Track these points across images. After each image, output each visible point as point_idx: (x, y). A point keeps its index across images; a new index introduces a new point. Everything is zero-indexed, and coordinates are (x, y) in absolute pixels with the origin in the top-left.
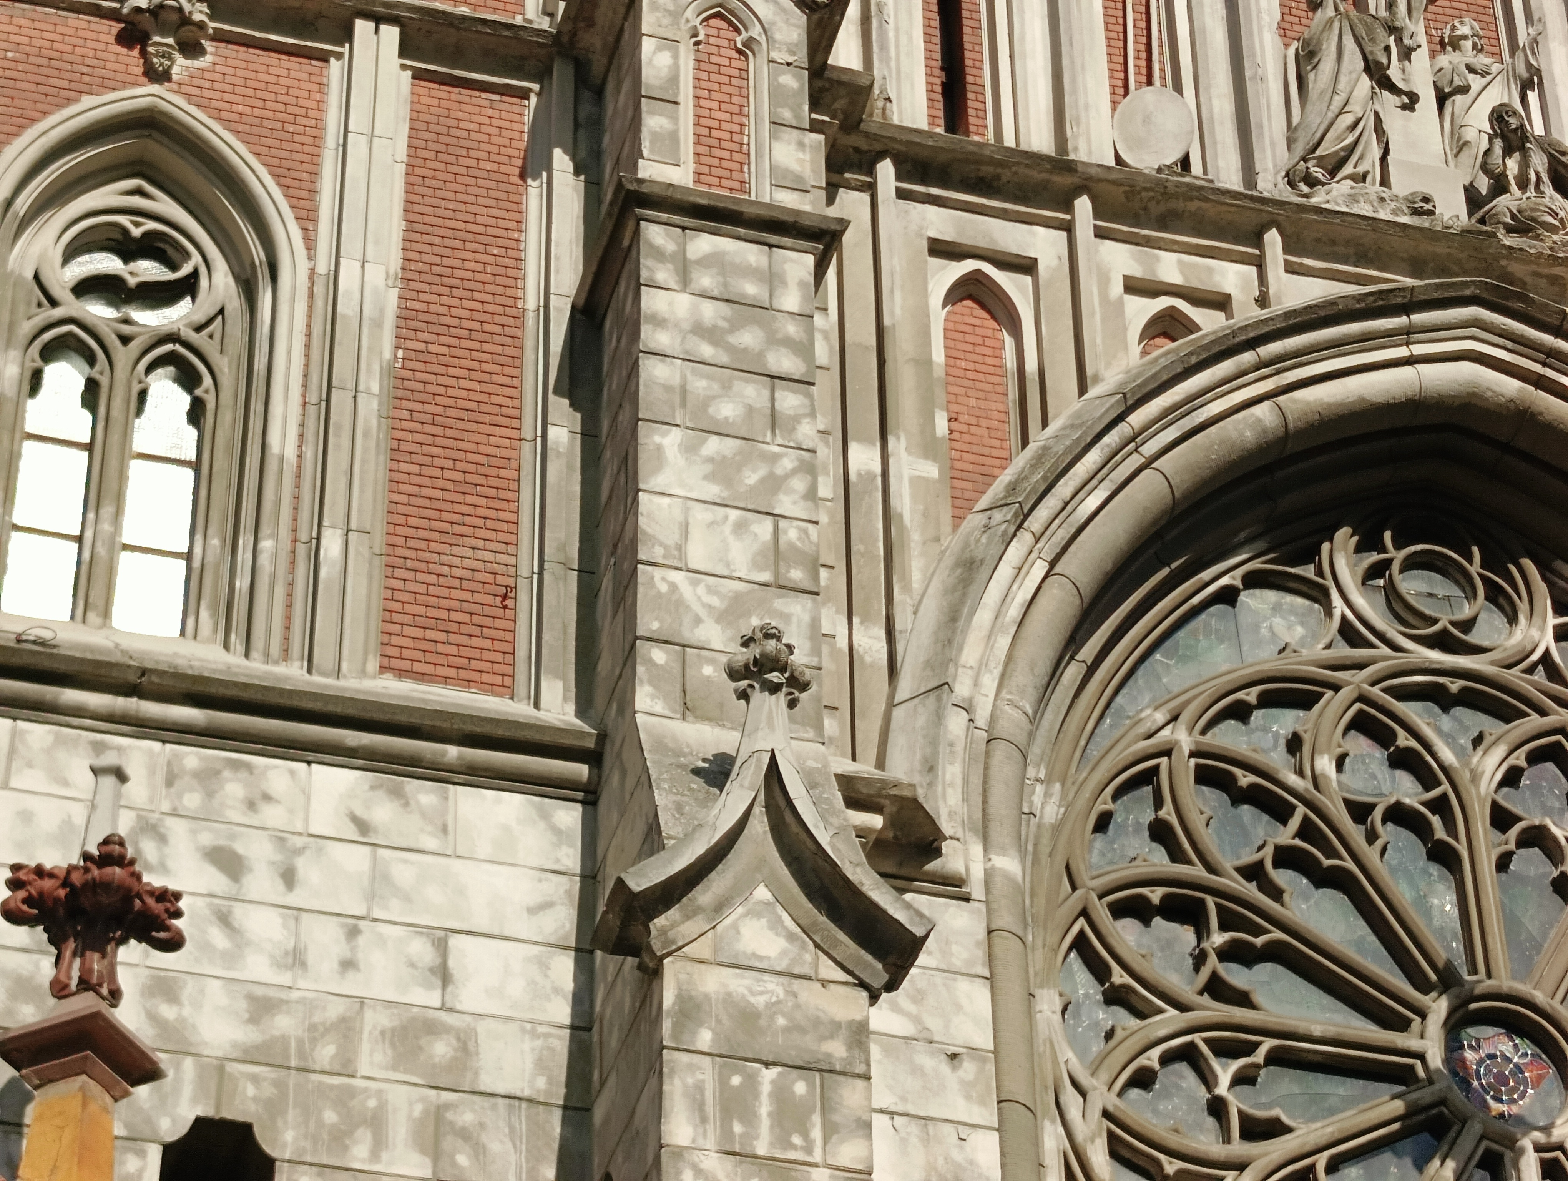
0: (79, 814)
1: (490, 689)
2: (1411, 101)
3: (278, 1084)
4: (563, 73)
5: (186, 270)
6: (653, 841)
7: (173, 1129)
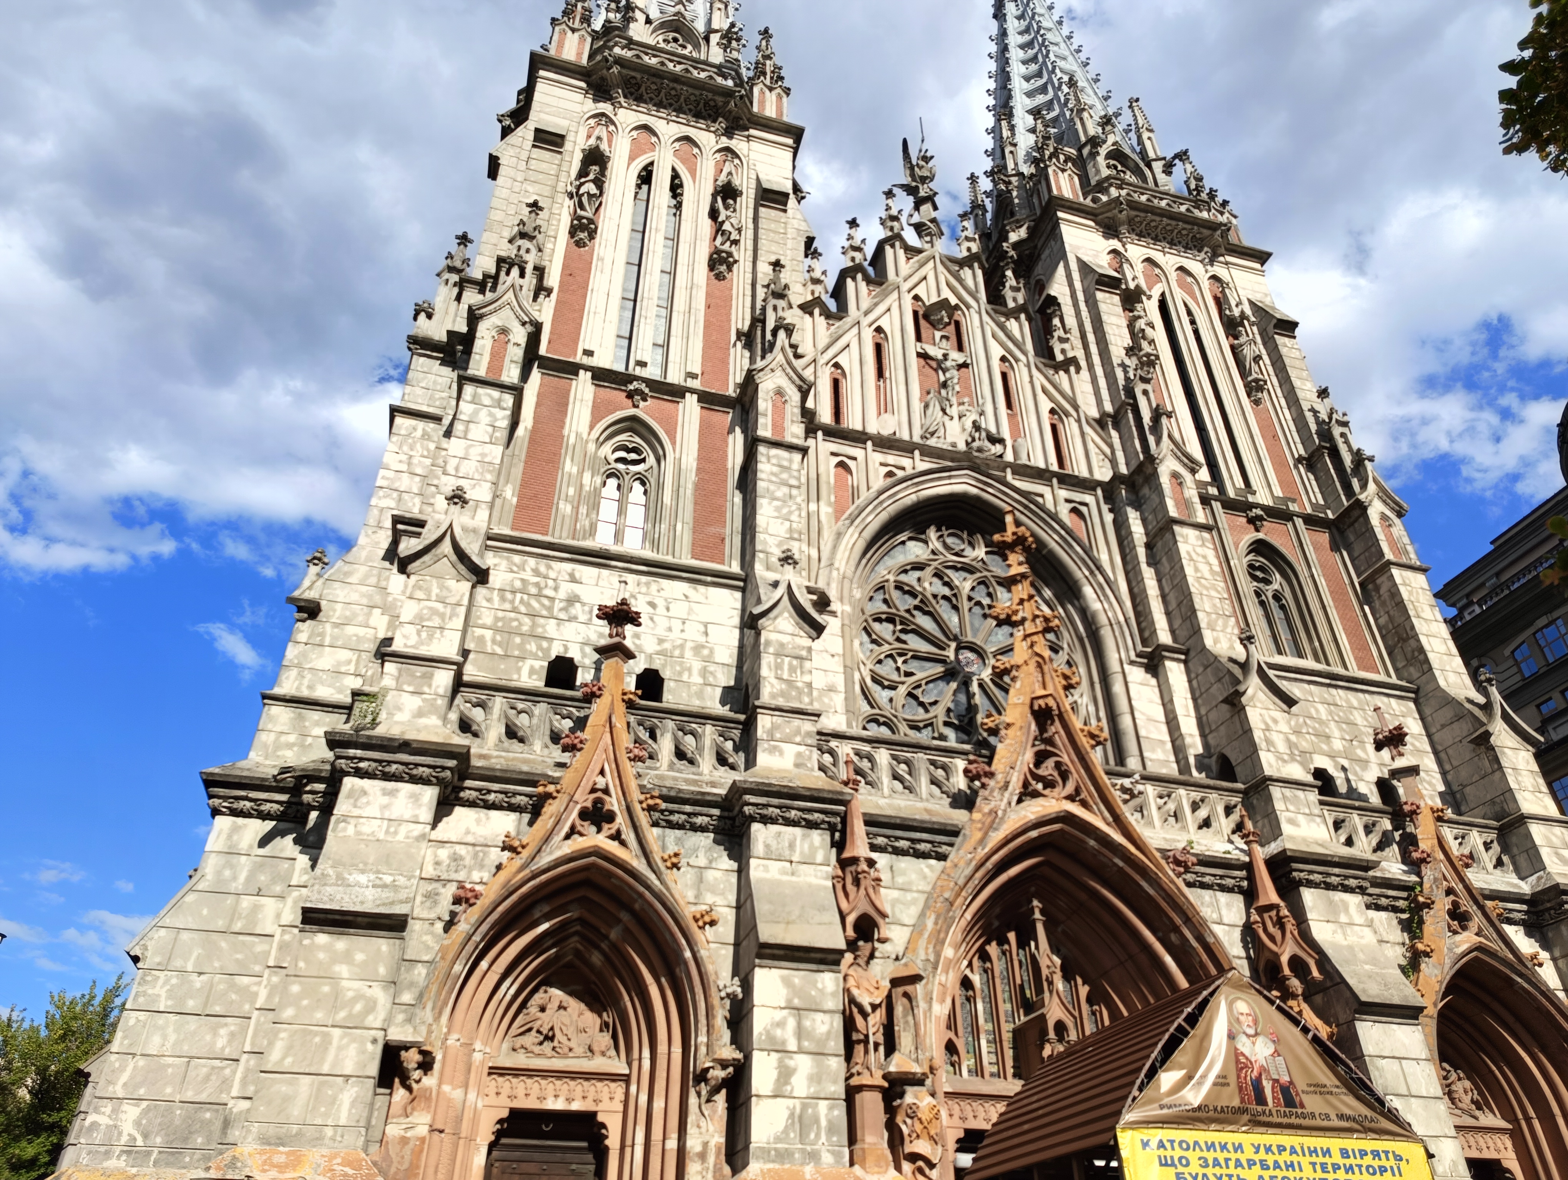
1: (719, 563)
3: (665, 660)
4: (738, 408)
5: (642, 456)
6: (759, 601)
7: (639, 670)
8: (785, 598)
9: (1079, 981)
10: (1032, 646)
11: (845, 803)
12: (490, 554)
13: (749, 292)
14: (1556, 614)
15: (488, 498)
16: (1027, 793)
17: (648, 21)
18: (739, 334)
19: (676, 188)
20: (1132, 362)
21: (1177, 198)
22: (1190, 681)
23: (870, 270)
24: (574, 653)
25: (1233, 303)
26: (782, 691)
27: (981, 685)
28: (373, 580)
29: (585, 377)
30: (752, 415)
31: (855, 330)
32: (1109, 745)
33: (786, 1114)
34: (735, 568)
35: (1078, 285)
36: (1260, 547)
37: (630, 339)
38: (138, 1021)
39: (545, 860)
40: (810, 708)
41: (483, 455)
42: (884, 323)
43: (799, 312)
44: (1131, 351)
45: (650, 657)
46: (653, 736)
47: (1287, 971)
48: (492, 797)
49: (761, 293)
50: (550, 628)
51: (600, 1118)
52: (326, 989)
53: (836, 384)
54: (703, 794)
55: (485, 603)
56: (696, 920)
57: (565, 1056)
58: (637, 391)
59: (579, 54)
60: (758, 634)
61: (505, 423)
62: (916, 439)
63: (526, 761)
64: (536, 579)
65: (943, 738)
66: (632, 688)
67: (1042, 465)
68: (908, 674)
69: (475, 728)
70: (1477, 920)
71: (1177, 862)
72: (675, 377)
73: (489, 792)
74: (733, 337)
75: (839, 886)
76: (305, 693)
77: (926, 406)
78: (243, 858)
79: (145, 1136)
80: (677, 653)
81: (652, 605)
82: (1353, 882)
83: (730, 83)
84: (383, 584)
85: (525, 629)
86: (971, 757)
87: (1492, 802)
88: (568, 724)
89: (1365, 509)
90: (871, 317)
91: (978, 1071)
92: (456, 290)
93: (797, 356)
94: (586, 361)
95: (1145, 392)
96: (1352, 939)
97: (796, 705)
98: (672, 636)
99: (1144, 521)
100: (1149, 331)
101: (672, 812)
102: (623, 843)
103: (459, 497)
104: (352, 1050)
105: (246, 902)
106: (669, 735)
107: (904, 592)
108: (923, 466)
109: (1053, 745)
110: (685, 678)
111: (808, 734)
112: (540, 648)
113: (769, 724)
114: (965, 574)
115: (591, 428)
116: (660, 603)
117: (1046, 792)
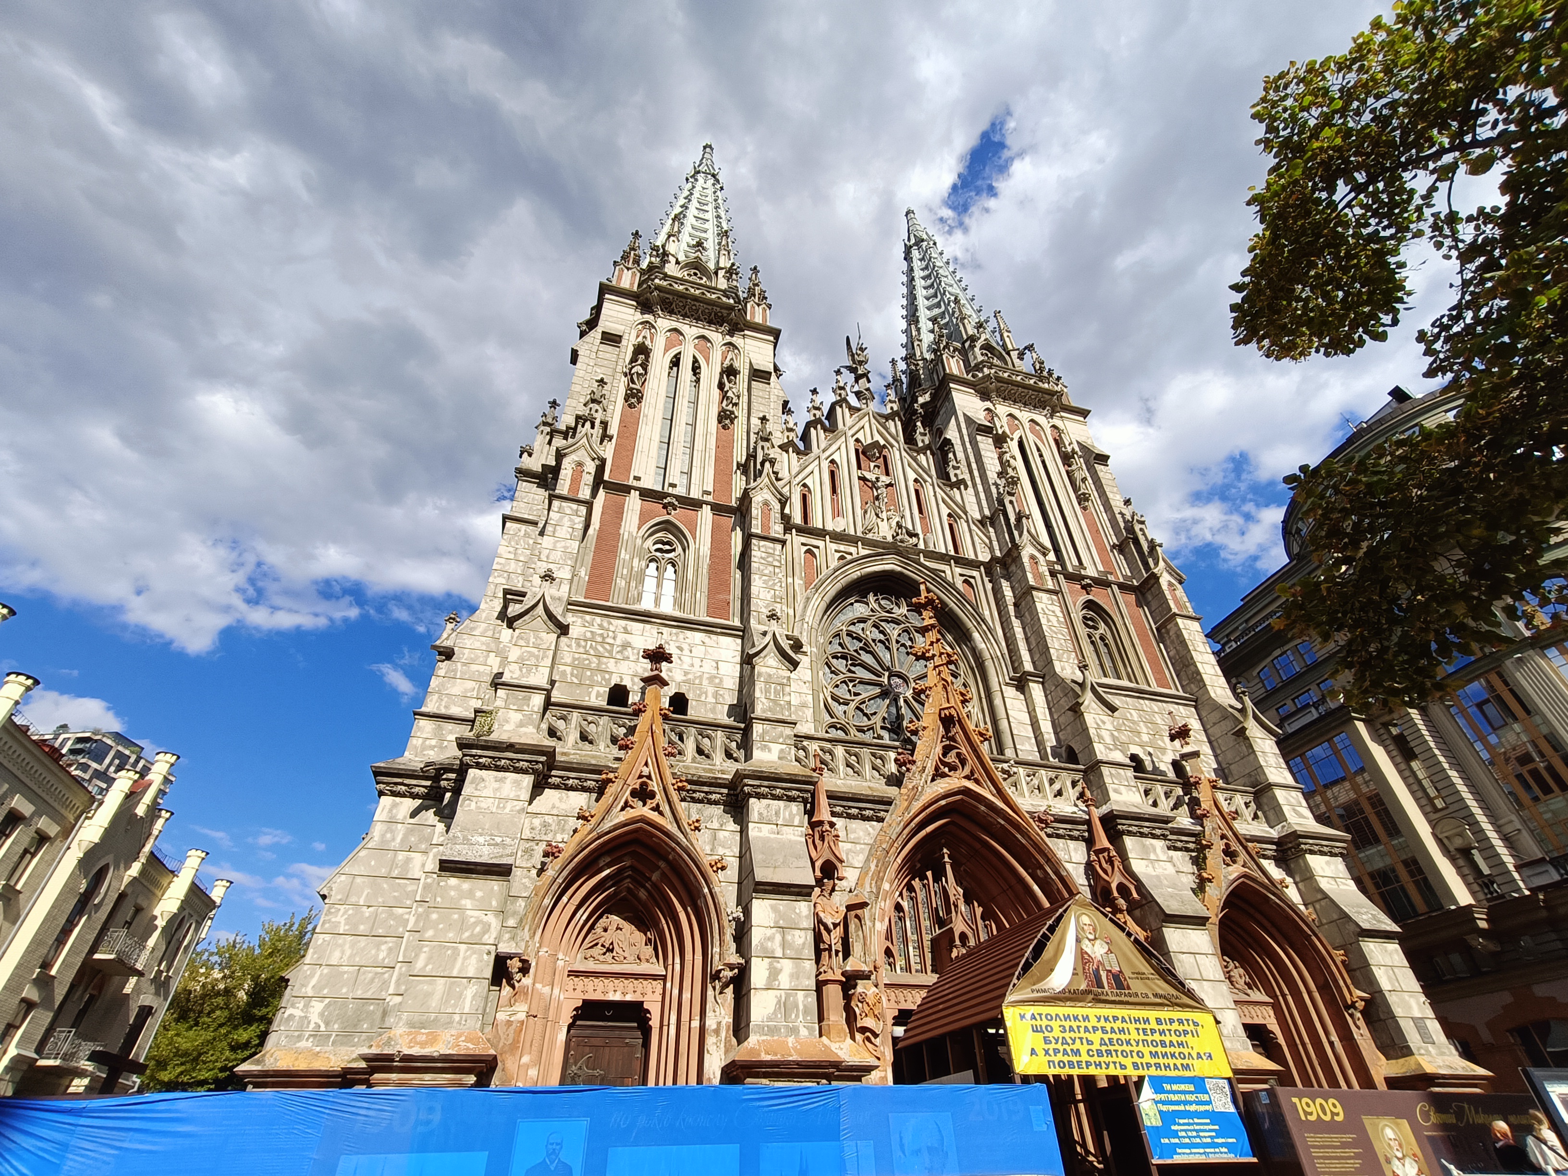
6: (753, 646)
7: (671, 694)
8: (772, 643)
9: (976, 904)
10: (939, 674)
11: (814, 784)
12: (570, 614)
13: (745, 437)
14: (1286, 648)
15: (569, 577)
16: (938, 775)
17: (678, 262)
18: (738, 464)
19: (696, 369)
20: (1002, 482)
21: (1028, 375)
22: (1046, 696)
23: (827, 422)
24: (627, 682)
25: (1067, 444)
26: (769, 707)
27: (905, 701)
28: (490, 633)
29: (635, 494)
30: (747, 519)
31: (817, 462)
32: (993, 740)
33: (775, 1001)
34: (737, 623)
35: (965, 431)
36: (1090, 605)
37: (665, 469)
38: (324, 940)
39: (607, 825)
40: (789, 719)
41: (566, 547)
42: (836, 457)
43: (779, 451)
44: (1000, 475)
45: (679, 685)
46: (681, 739)
47: (1116, 894)
48: (570, 782)
49: (753, 438)
50: (611, 665)
51: (646, 1006)
52: (456, 916)
53: (804, 498)
54: (716, 778)
55: (566, 648)
56: (712, 867)
57: (621, 963)
58: (670, 504)
59: (632, 284)
60: (753, 668)
61: (580, 526)
62: (859, 534)
63: (593, 757)
64: (602, 632)
65: (880, 737)
66: (667, 706)
67: (944, 551)
68: (856, 694)
69: (558, 734)
70: (1243, 856)
71: (1041, 820)
72: (695, 494)
73: (569, 778)
74: (735, 468)
75: (810, 841)
76: (443, 711)
77: (866, 512)
78: (400, 826)
79: (327, 1024)
80: (697, 682)
81: (680, 649)
82: (1158, 832)
83: (732, 301)
84: (497, 636)
85: (593, 665)
86: (900, 751)
87: (1249, 775)
88: (623, 730)
89: (1158, 578)
90: (827, 453)
91: (908, 968)
92: (548, 437)
93: (778, 479)
94: (635, 484)
95: (1011, 502)
96: (1159, 871)
97: (780, 717)
98: (694, 670)
99: (1012, 588)
100: (1012, 461)
101: (694, 791)
102: (661, 813)
103: (549, 576)
104: (474, 960)
105: (401, 856)
106: (692, 739)
107: (853, 638)
108: (864, 552)
109: (955, 741)
110: (703, 698)
111: (788, 737)
112: (603, 678)
113: (761, 731)
114: (894, 625)
115: (639, 528)
116: (686, 647)
117: (950, 774)
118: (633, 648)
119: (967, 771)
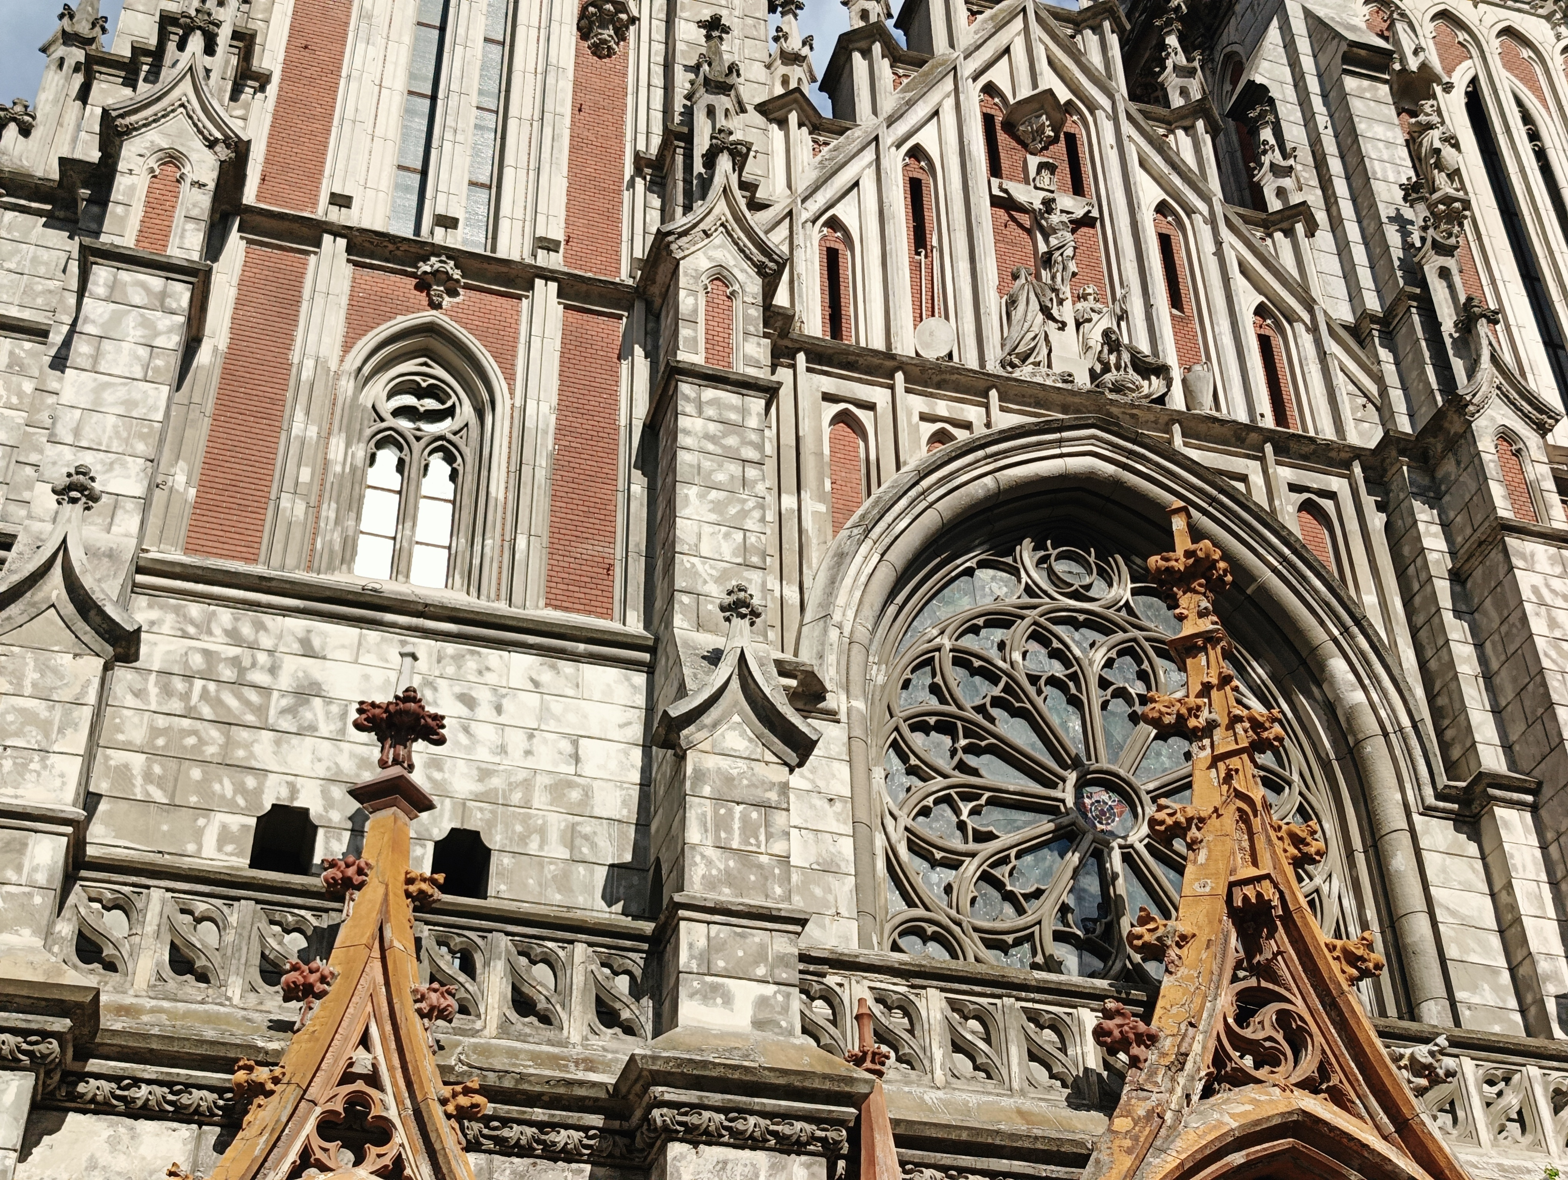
0: (393, 676)
1: (601, 615)
2: (1063, 326)
3: (491, 812)
4: (639, 307)
5: (449, 404)
6: (682, 692)
7: (440, 832)
8: (735, 684)
10: (1228, 778)
11: (857, 1100)
12: (142, 601)
13: (658, 80)
15: (139, 490)
16: (1222, 1076)
18: (640, 162)
20: (1416, 215)
22: (1544, 848)
23: (899, 36)
24: (309, 800)
26: (728, 872)
27: (1127, 858)
29: (333, 248)
30: (666, 322)
31: (869, 155)
32: (1385, 976)
34: (635, 625)
37: (424, 173)
40: (785, 908)
41: (131, 403)
42: (927, 138)
43: (759, 120)
44: (1413, 192)
45: (462, 806)
46: (468, 967)
48: (142, 1093)
49: (682, 81)
50: (262, 748)
53: (832, 260)
54: (569, 1083)
55: (130, 701)
58: (438, 276)
60: (681, 757)
61: (173, 341)
62: (993, 366)
63: (210, 1019)
64: (234, 651)
65: (1052, 965)
66: (427, 871)
67: (1242, 417)
68: (983, 837)
69: (108, 951)
72: (512, 247)
74: (629, 170)
77: (1012, 303)
80: (516, 797)
81: (468, 701)
85: (210, 750)
86: (1111, 1004)
88: (297, 942)
90: (902, 128)
93: (756, 206)
94: (335, 215)
95: (1444, 273)
97: (756, 901)
98: (507, 762)
99: (1446, 527)
101: (506, 1122)
103: (82, 488)
106: (499, 967)
107: (974, 672)
108: (1005, 421)
109: (1274, 978)
110: (533, 847)
111: (782, 960)
112: (240, 789)
113: (702, 943)
114: (1093, 635)
115: (347, 347)
116: (483, 696)
117: (1261, 1073)
118: (328, 700)
119: (1308, 1065)
